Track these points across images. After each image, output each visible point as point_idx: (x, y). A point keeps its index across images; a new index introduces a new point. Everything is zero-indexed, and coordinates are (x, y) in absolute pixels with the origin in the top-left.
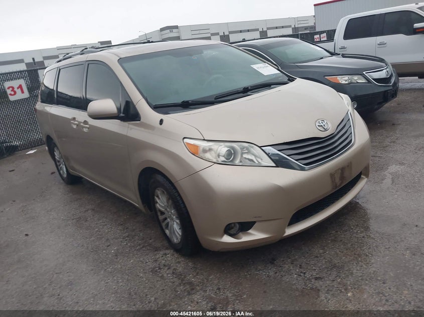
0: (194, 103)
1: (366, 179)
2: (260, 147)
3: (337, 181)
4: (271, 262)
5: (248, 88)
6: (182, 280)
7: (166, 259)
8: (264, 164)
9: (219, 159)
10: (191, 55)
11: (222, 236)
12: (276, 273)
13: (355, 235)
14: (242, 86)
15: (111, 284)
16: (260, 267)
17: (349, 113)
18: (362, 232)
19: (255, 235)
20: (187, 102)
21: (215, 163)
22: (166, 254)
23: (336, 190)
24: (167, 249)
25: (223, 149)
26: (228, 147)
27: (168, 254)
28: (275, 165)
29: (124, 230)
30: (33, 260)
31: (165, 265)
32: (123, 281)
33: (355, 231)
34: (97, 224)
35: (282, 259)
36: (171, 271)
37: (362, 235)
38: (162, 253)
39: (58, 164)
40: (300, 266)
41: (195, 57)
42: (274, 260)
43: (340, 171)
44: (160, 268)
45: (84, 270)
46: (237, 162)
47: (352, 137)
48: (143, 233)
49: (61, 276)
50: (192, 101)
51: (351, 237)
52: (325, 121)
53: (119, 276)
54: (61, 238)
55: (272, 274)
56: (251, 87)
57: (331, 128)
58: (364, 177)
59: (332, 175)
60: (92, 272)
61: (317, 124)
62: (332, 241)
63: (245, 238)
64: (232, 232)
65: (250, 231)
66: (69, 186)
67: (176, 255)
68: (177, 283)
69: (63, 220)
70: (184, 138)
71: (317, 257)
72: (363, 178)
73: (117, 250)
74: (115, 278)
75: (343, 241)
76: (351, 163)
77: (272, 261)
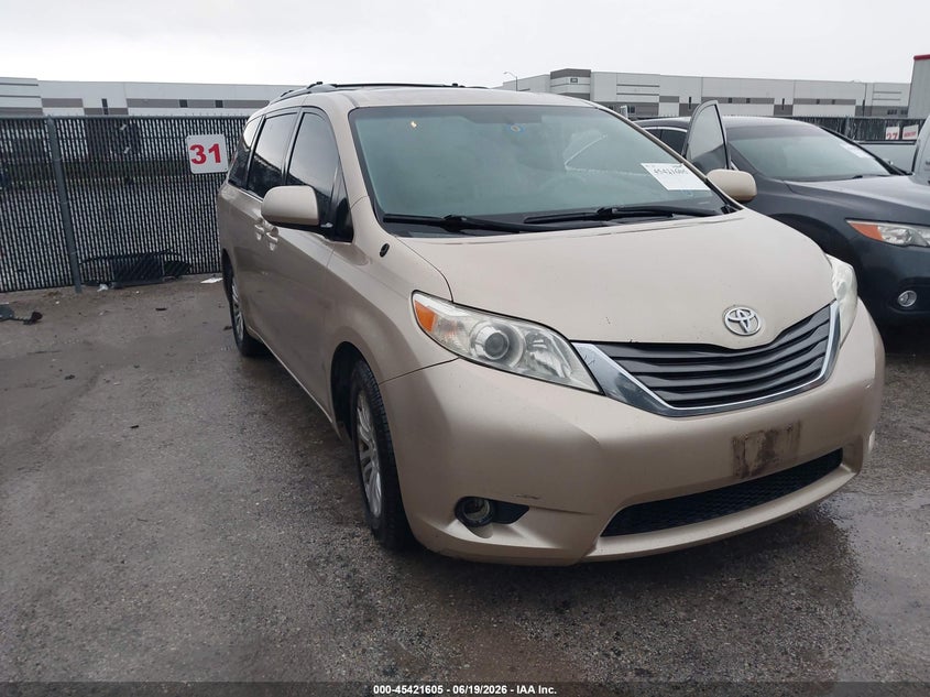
0: (472, 223)
1: (853, 474)
2: (569, 342)
3: (752, 458)
4: (556, 609)
5: (611, 210)
6: (360, 597)
7: (348, 545)
8: (575, 382)
9: (473, 350)
10: (511, 123)
11: (450, 521)
12: (557, 635)
13: (780, 599)
14: (597, 206)
15: (223, 566)
16: (529, 614)
17: (833, 308)
18: (800, 596)
19: (521, 538)
20: (458, 219)
21: (460, 356)
22: (353, 536)
23: (746, 480)
24: (361, 525)
25: (486, 329)
26: (498, 327)
27: (358, 537)
28: (596, 390)
29: (300, 467)
30: (113, 484)
31: (340, 558)
32: (247, 567)
33: (785, 590)
34: (256, 443)
35: (585, 609)
36: (345, 572)
37: (797, 603)
38: (346, 530)
39: (235, 311)
40: (618, 634)
41: (516, 128)
42: (566, 605)
43: (763, 437)
44: (327, 561)
45: (190, 526)
46: (512, 365)
47: (822, 363)
48: (331, 482)
49: (144, 527)
50: (468, 218)
51: (768, 601)
52: (752, 312)
53: (245, 555)
54: (181, 455)
55: (547, 634)
56: (619, 209)
57: (763, 332)
58: (848, 469)
59: (738, 442)
60: (202, 534)
61: (728, 316)
62: (718, 598)
63: (497, 539)
64: (472, 518)
65: (513, 526)
66: (244, 359)
67: (371, 543)
68: (344, 601)
69: (201, 421)
70: (415, 291)
71: (666, 625)
72: (843, 470)
73: (268, 503)
74: (235, 558)
75: (746, 604)
76: (799, 424)
77: (561, 608)
